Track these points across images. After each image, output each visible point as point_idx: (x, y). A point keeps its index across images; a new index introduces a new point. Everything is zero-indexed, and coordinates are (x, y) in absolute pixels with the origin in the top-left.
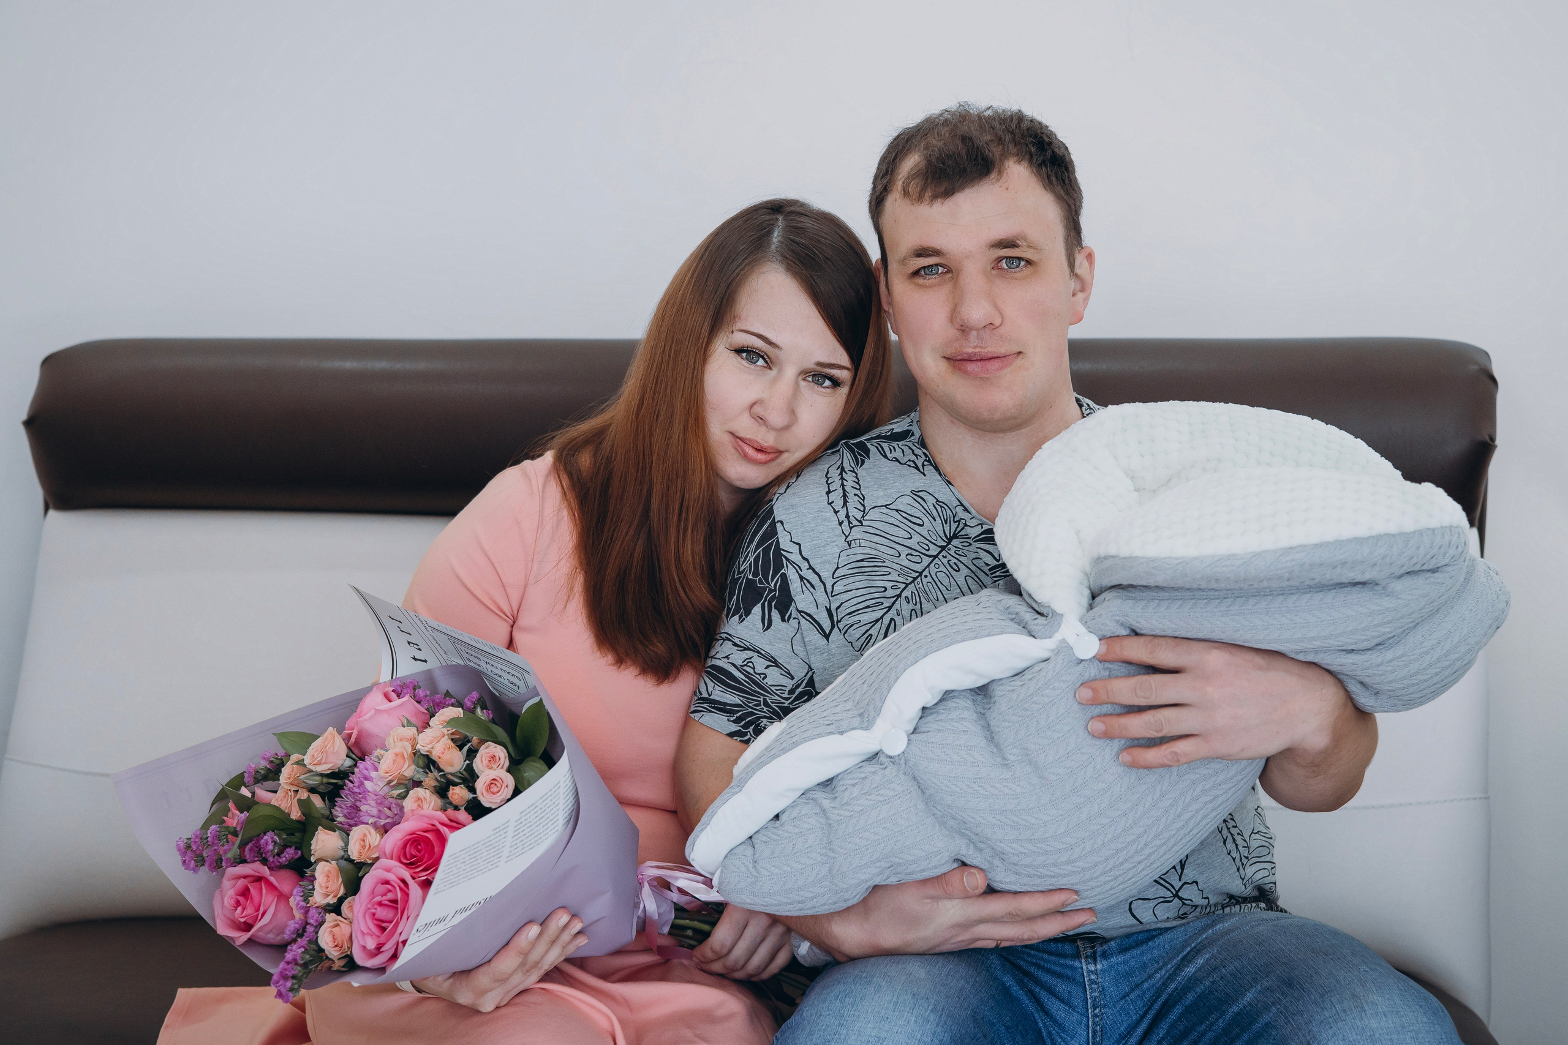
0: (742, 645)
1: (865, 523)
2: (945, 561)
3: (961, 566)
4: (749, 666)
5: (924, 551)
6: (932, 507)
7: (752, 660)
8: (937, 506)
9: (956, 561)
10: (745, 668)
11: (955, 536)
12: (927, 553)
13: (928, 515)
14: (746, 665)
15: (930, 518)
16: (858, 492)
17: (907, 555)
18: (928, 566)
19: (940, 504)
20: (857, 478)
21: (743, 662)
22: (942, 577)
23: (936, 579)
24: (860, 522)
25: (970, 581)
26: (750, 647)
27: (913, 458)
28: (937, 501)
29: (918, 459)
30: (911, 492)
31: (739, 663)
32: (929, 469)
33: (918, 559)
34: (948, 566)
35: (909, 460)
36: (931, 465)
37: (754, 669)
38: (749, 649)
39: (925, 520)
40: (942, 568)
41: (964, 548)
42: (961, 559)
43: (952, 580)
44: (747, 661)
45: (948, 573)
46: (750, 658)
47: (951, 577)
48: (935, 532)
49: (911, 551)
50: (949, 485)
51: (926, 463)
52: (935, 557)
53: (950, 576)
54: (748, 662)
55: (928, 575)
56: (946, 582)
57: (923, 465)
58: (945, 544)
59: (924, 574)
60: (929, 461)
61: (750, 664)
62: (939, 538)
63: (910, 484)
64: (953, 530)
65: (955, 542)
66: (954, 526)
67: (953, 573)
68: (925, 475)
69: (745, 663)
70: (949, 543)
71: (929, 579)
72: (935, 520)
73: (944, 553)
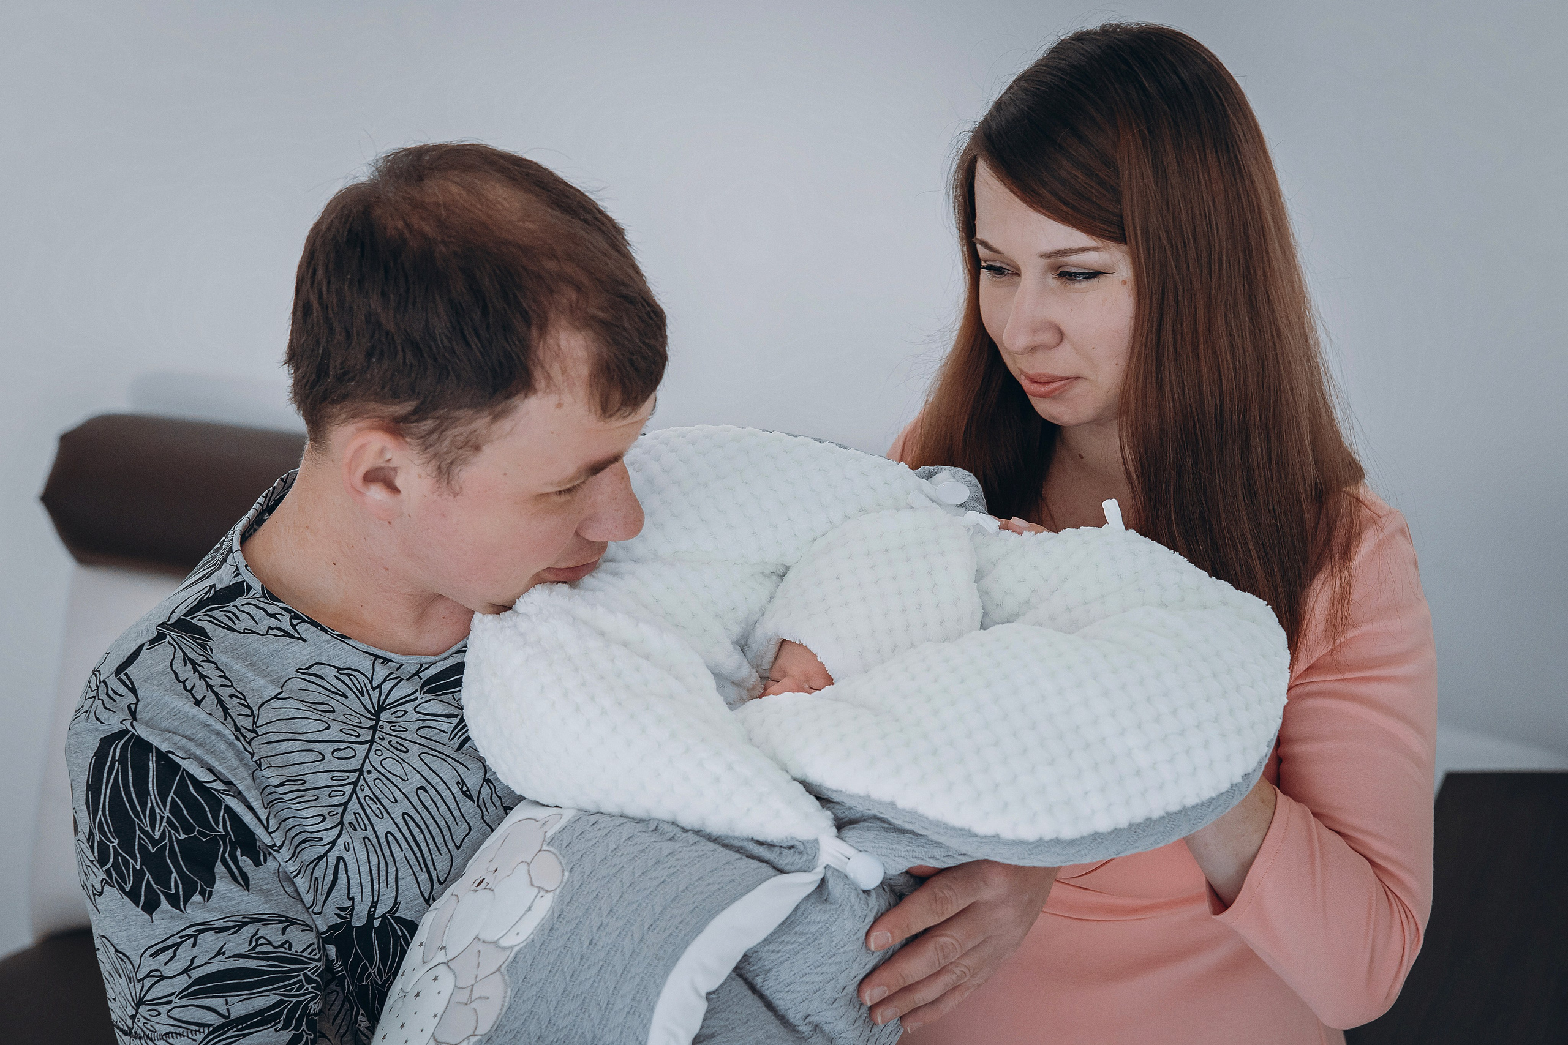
0: (232, 924)
1: (260, 731)
2: (385, 743)
3: (406, 744)
4: (262, 944)
5: (353, 739)
6: (335, 682)
7: (260, 934)
8: (341, 677)
9: (398, 740)
10: (258, 950)
11: (382, 708)
12: (358, 740)
13: (333, 696)
14: (257, 945)
15: (338, 698)
16: (231, 691)
17: (333, 752)
18: (367, 757)
19: (345, 672)
20: (219, 669)
21: (250, 945)
22: (391, 766)
23: (383, 771)
24: (254, 731)
25: (427, 759)
26: (244, 920)
27: (273, 622)
28: (339, 669)
29: (280, 621)
30: (297, 671)
31: (245, 949)
32: (304, 629)
33: (349, 753)
34: (392, 749)
35: (270, 628)
36: (304, 621)
37: (270, 943)
38: (245, 924)
39: (333, 703)
40: (387, 754)
41: (399, 720)
42: (402, 735)
43: (405, 765)
44: (254, 939)
45: (396, 758)
46: (256, 934)
47: (402, 762)
48: (353, 713)
49: (336, 746)
50: (346, 640)
51: (295, 622)
52: (371, 741)
53: (400, 760)
54: (257, 940)
55: (371, 768)
56: (397, 769)
57: (294, 627)
58: (373, 723)
59: (365, 769)
60: (297, 616)
61: (261, 941)
62: (362, 719)
63: (290, 660)
64: (375, 701)
65: (385, 716)
66: (375, 695)
67: (403, 755)
68: (305, 641)
69: (254, 944)
70: (378, 720)
71: (375, 774)
72: (346, 697)
73: (378, 734)
